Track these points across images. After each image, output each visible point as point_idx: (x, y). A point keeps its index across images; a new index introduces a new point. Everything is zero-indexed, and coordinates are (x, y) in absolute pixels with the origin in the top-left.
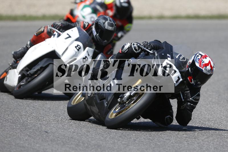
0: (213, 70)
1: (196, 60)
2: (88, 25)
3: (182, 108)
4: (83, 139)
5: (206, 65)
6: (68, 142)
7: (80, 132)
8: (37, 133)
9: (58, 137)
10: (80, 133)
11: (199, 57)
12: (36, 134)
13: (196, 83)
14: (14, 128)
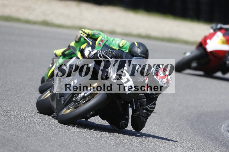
6: (7, 144)
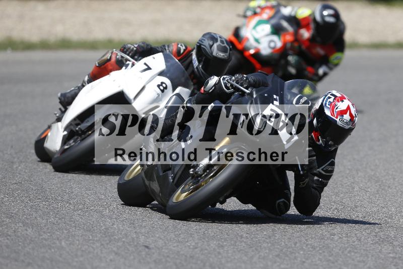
0: (354, 122)
1: (326, 104)
2: (185, 50)
3: (301, 185)
4: (211, 259)
5: (342, 113)
7: (207, 247)
8: (131, 249)
9: (168, 256)
10: (207, 249)
11: (331, 100)
12: (129, 250)
13: (326, 143)
14: (90, 240)
